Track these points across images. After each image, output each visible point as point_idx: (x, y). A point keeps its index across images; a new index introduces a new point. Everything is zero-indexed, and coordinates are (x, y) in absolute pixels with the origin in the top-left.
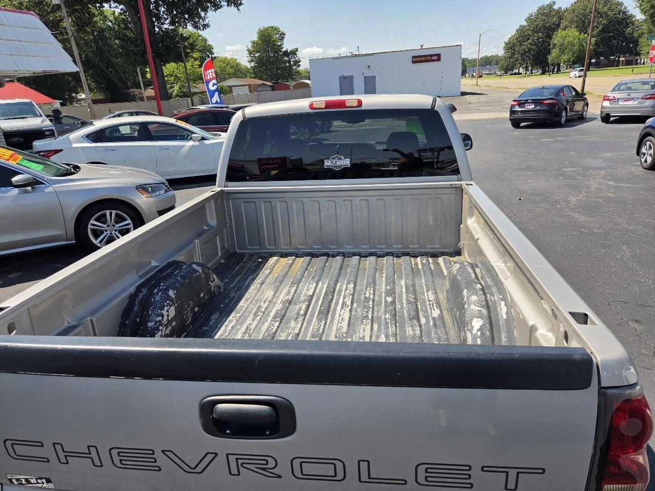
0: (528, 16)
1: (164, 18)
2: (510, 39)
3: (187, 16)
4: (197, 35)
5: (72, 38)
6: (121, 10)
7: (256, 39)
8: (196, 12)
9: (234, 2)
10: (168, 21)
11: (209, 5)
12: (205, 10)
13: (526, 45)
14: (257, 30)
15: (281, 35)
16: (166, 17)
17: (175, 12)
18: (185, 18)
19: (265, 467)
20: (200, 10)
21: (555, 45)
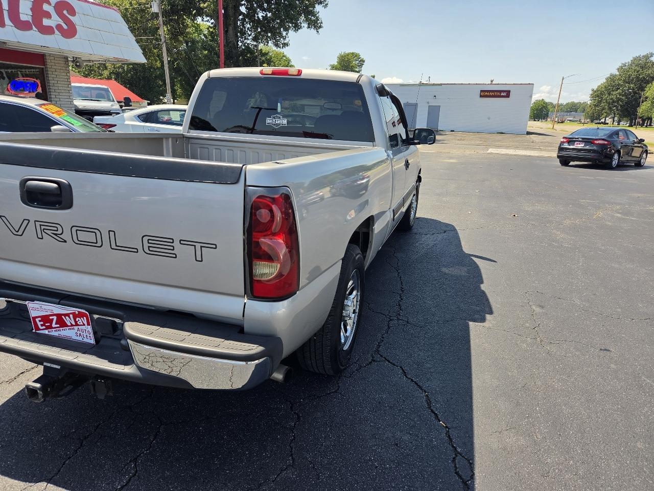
0: (620, 65)
1: (248, 34)
2: (599, 86)
3: (269, 35)
4: (282, 55)
5: (164, 44)
6: (212, 23)
7: (336, 64)
8: (278, 31)
9: (314, 25)
10: (251, 37)
11: (290, 25)
12: (287, 30)
13: (615, 95)
14: (338, 55)
15: (360, 61)
16: (250, 33)
17: (259, 30)
18: (268, 36)
19: (55, 232)
20: (282, 29)
21: (647, 98)
